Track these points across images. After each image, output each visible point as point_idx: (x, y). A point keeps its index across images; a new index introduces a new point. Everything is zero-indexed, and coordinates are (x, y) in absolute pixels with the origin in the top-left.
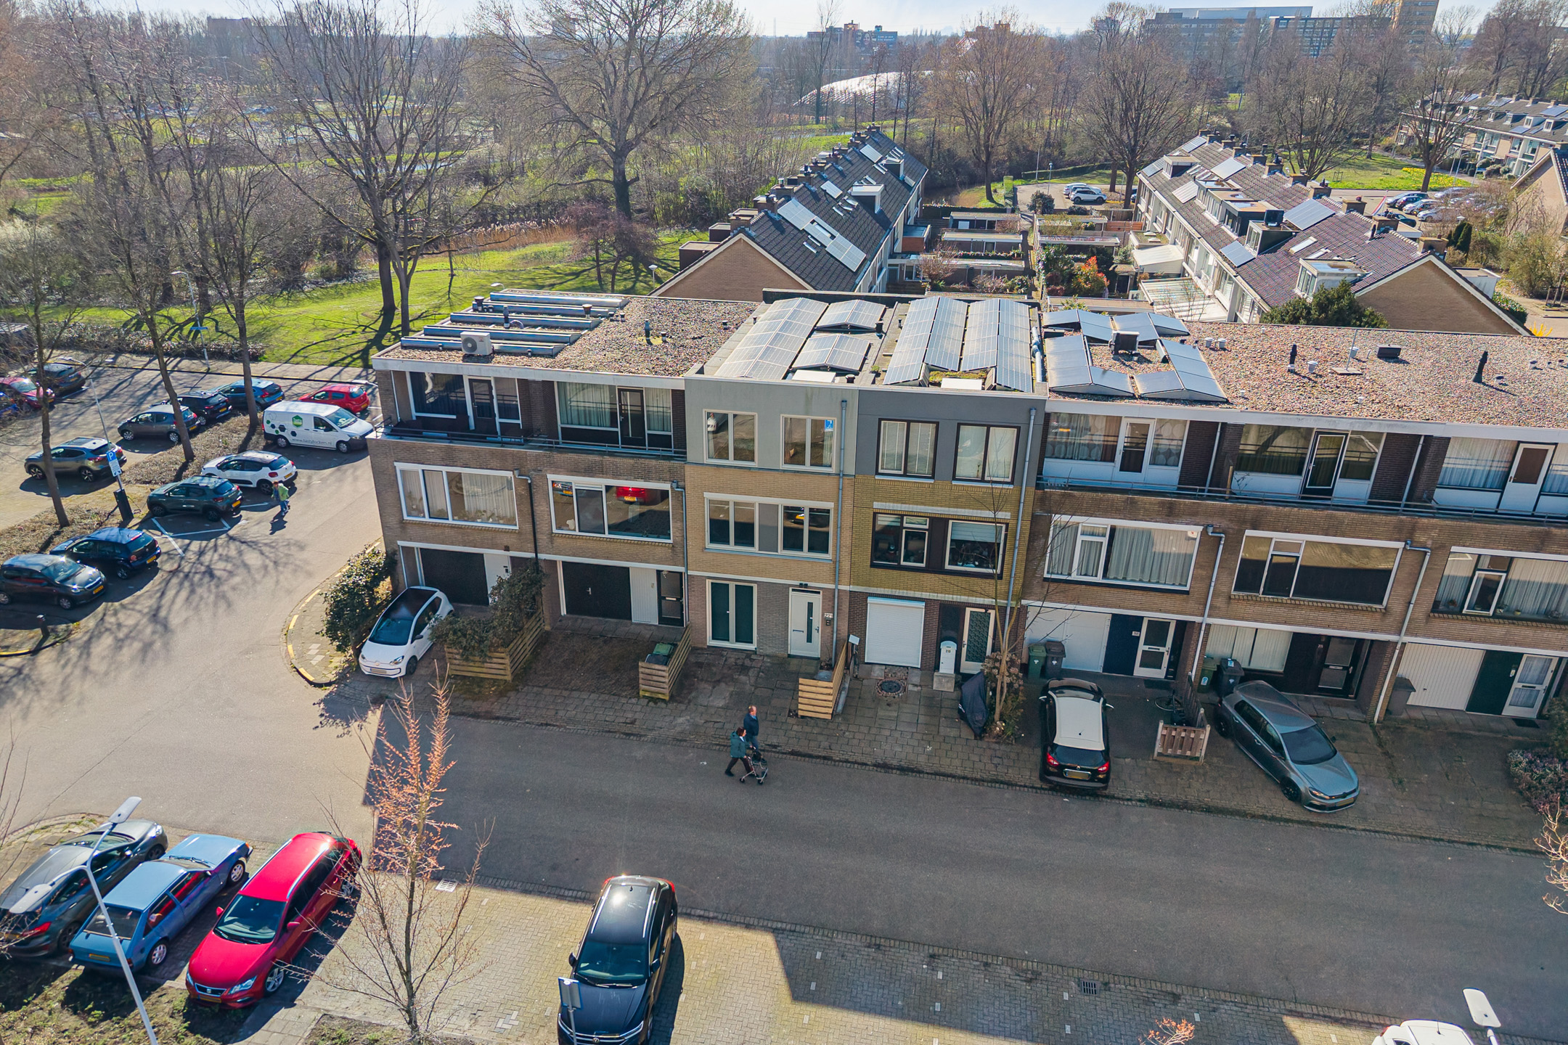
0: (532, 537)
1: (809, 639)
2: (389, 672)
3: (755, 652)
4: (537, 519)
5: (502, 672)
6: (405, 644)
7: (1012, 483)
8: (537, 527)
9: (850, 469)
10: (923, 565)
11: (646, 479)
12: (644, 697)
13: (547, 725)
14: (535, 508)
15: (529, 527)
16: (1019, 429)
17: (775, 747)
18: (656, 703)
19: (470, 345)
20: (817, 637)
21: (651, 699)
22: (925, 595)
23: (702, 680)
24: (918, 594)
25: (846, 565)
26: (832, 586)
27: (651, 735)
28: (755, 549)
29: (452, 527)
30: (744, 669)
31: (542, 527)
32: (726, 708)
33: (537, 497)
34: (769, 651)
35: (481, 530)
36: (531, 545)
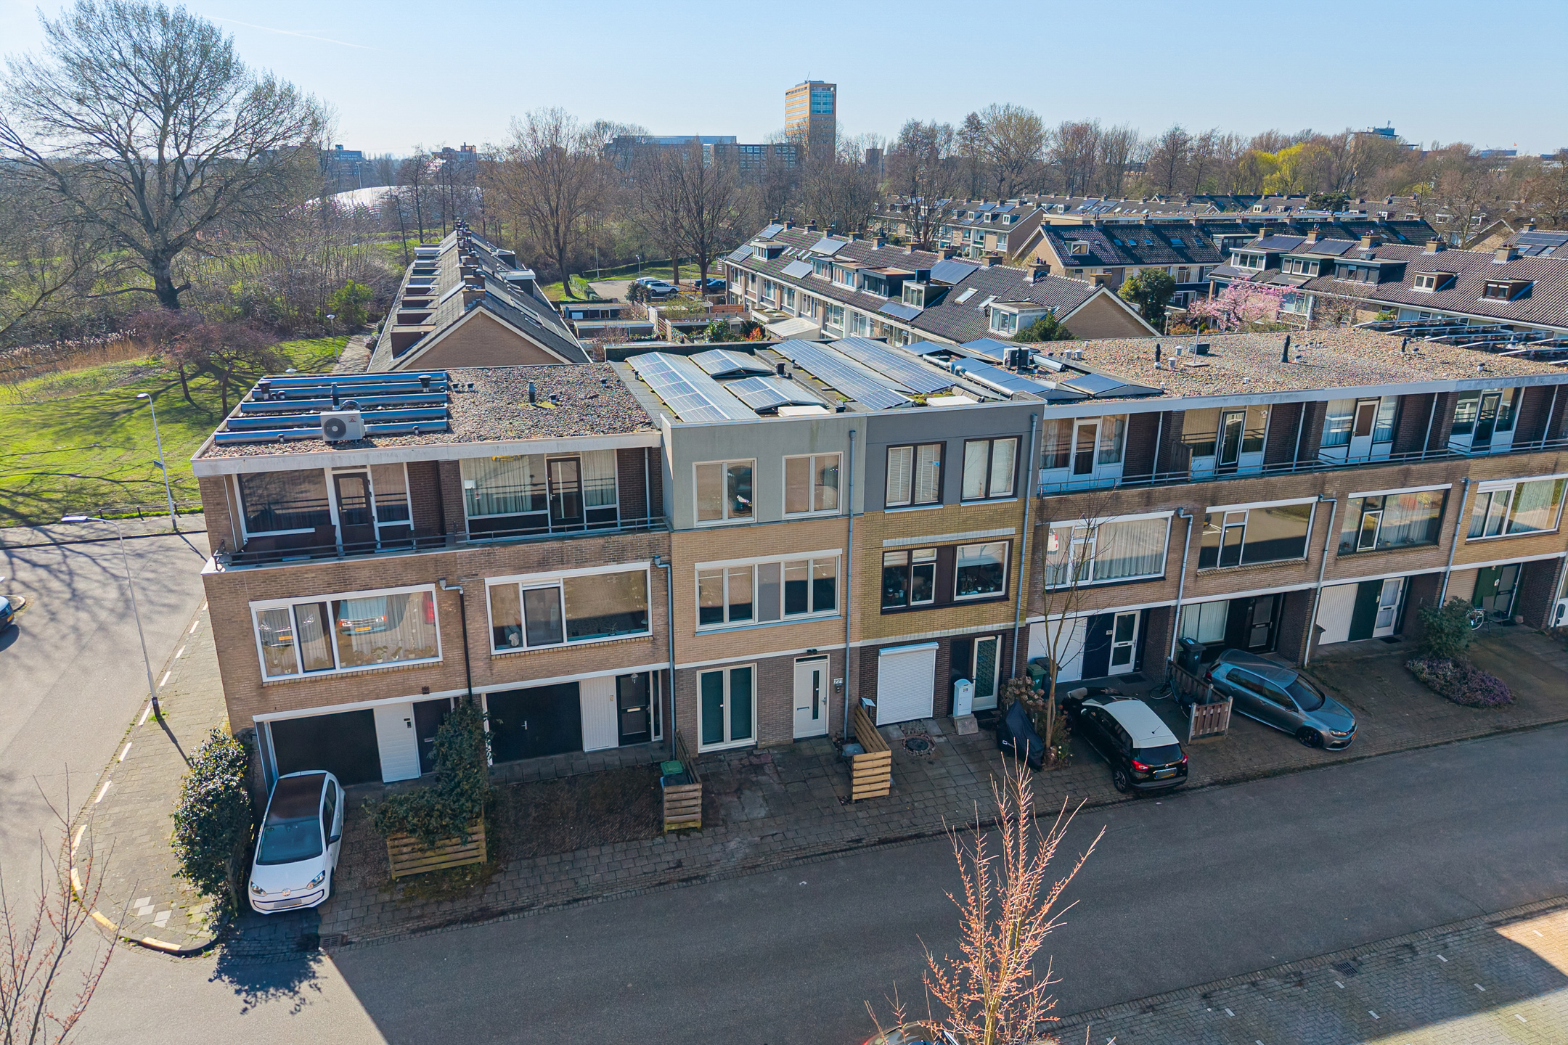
0: (462, 668)
1: (815, 716)
2: (304, 901)
3: (755, 747)
4: (470, 641)
5: (475, 853)
6: (320, 853)
7: (1014, 495)
8: (470, 652)
9: (858, 507)
10: (931, 601)
11: (619, 560)
12: (673, 831)
13: (577, 900)
14: (467, 627)
15: (458, 654)
16: (1020, 438)
17: (859, 841)
18: (688, 835)
19: (335, 429)
20: (824, 710)
21: (679, 832)
22: (937, 634)
23: (719, 794)
24: (929, 635)
25: (855, 618)
26: (842, 646)
27: (714, 873)
28: (754, 621)
29: (342, 677)
30: (758, 769)
31: (477, 650)
32: (771, 816)
33: (469, 612)
34: (773, 741)
35: (387, 672)
36: (462, 679)
